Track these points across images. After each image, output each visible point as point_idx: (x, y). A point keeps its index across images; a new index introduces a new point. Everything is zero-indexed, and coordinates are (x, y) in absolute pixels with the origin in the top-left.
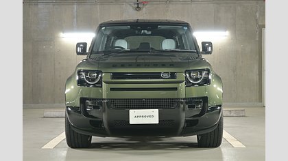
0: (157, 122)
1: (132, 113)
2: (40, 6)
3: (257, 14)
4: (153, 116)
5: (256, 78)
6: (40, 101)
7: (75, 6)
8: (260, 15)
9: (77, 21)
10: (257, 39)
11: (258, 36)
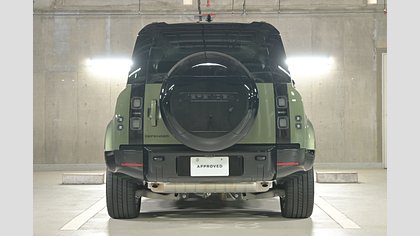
2: (58, 20)
3: (375, 33)
5: (373, 125)
6: (56, 160)
7: (109, 21)
8: (378, 34)
10: (375, 69)
11: (375, 65)
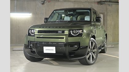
0: (55, 52)
1: (45, 48)
4: (53, 50)
9: (16, 8)
